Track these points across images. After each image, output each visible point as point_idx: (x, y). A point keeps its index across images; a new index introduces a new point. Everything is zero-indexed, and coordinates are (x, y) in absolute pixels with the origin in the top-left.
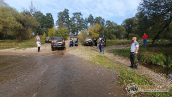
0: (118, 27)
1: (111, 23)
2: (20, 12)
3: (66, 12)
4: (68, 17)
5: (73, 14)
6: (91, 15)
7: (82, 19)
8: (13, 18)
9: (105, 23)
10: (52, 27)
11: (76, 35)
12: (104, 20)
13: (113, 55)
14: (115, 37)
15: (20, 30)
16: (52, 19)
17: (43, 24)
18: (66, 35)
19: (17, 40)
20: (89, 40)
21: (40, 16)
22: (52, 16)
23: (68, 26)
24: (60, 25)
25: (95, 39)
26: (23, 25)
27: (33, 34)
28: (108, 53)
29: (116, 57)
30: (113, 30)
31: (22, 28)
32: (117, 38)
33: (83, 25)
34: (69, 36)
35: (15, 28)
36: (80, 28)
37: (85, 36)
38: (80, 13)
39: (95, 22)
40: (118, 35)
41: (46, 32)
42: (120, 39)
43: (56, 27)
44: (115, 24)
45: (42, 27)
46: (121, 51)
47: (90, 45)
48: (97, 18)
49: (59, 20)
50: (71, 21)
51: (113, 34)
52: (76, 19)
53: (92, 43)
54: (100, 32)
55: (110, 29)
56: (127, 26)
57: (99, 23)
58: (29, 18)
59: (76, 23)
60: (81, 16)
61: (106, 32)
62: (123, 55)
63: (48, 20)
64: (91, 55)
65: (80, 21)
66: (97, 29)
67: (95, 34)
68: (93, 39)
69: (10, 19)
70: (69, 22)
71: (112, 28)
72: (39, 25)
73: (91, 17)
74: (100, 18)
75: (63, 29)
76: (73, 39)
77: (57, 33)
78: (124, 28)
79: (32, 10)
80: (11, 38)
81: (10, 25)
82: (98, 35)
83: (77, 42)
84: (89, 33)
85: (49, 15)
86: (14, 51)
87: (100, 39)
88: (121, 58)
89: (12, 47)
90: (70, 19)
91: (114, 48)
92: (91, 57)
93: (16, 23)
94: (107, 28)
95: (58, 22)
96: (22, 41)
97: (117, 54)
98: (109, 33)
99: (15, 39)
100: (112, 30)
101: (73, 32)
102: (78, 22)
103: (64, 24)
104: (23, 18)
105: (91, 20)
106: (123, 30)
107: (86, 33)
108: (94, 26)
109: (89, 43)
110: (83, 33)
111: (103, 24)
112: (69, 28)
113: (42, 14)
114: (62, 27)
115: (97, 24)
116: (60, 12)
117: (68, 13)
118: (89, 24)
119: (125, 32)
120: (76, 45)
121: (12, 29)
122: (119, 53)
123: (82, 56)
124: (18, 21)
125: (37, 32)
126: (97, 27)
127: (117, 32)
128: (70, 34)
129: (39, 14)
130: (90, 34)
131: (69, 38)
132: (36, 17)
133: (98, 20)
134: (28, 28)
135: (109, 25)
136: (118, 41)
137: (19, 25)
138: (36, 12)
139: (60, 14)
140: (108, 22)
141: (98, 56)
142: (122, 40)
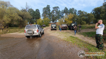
0: (88, 15)
1: (82, 12)
2: (20, 10)
3: (48, 8)
4: (49, 10)
5: (53, 8)
6: (66, 8)
7: (60, 11)
8: (16, 14)
9: (77, 12)
10: (39, 18)
11: (56, 23)
12: (76, 11)
13: (83, 36)
14: (85, 23)
15: (21, 21)
16: (39, 13)
17: (34, 17)
18: (48, 23)
19: (19, 27)
20: (64, 25)
21: (32, 11)
22: (39, 11)
23: (50, 17)
24: (44, 17)
25: (69, 25)
26: (22, 18)
27: (28, 23)
28: (79, 35)
29: (85, 38)
30: (84, 17)
31: (22, 20)
32: (87, 23)
33: (60, 15)
34: (50, 23)
35: (18, 20)
36: (58, 18)
37: (61, 23)
38: (58, 7)
39: (69, 12)
40: (88, 21)
41: (35, 22)
42: (90, 24)
43: (42, 18)
44: (85, 13)
45: (33, 18)
46: (89, 33)
47: (65, 30)
48: (70, 9)
49: (44, 13)
50: (51, 13)
51: (84, 21)
52: (55, 12)
53: (66, 27)
54: (73, 19)
55: (81, 16)
56: (96, 13)
57: (72, 13)
58: (25, 13)
59: (55, 14)
60: (58, 9)
61: (77, 19)
62: (91, 36)
63: (37, 14)
64: (65, 36)
65: (58, 12)
66: (71, 18)
67: (69, 21)
68: (67, 25)
69: (15, 15)
70: (50, 14)
71: (83, 16)
72: (32, 17)
73: (66, 9)
74: (73, 9)
75: (46, 19)
76: (53, 25)
77: (43, 22)
78: (93, 15)
79: (27, 8)
80: (16, 26)
81: (15, 18)
82: (71, 22)
83: (55, 27)
84: (65, 20)
85: (38, 11)
86: (18, 34)
87: (73, 25)
88: (89, 38)
89: (17, 31)
90: (51, 12)
91: (84, 31)
92: (65, 37)
93: (19, 17)
94: (79, 16)
95: (43, 15)
96: (22, 28)
97: (86, 35)
98: (80, 20)
99: (18, 26)
100: (82, 17)
101: (53, 21)
102: (56, 13)
103: (47, 15)
104: (22, 13)
105: (66, 11)
106: (92, 17)
107: (62, 21)
108: (69, 15)
109: (64, 28)
110: (60, 21)
111: (75, 13)
112: (51, 18)
113: (33, 10)
114: (46, 17)
115: (71, 14)
116: (44, 8)
117: (49, 8)
118: (64, 15)
119: (94, 18)
120: (56, 30)
121: (16, 21)
122: (88, 35)
123: (60, 37)
124: (19, 16)
125: (31, 22)
126: (71, 16)
127: (86, 19)
128: (51, 22)
129: (31, 10)
130: (66, 22)
131: (50, 25)
132: (30, 13)
133: (72, 11)
134: (25, 20)
135: (81, 14)
136: (88, 25)
137: (20, 18)
138: (29, 9)
139: (44, 9)
140: (80, 11)
141: (71, 37)
142: (91, 25)
